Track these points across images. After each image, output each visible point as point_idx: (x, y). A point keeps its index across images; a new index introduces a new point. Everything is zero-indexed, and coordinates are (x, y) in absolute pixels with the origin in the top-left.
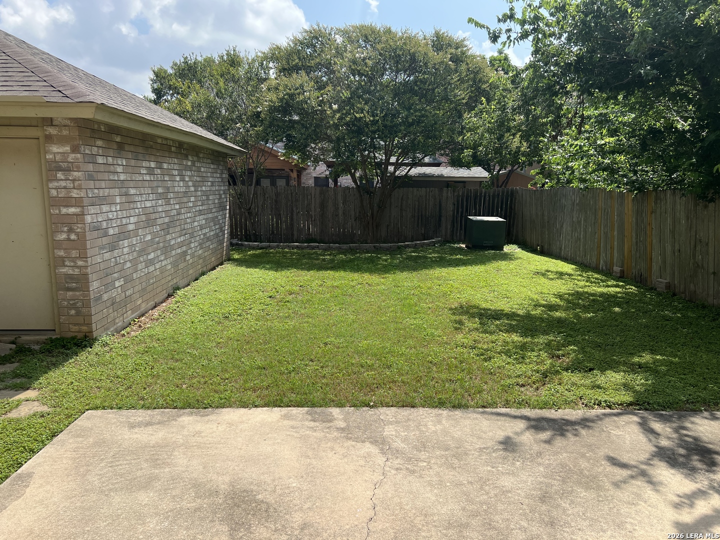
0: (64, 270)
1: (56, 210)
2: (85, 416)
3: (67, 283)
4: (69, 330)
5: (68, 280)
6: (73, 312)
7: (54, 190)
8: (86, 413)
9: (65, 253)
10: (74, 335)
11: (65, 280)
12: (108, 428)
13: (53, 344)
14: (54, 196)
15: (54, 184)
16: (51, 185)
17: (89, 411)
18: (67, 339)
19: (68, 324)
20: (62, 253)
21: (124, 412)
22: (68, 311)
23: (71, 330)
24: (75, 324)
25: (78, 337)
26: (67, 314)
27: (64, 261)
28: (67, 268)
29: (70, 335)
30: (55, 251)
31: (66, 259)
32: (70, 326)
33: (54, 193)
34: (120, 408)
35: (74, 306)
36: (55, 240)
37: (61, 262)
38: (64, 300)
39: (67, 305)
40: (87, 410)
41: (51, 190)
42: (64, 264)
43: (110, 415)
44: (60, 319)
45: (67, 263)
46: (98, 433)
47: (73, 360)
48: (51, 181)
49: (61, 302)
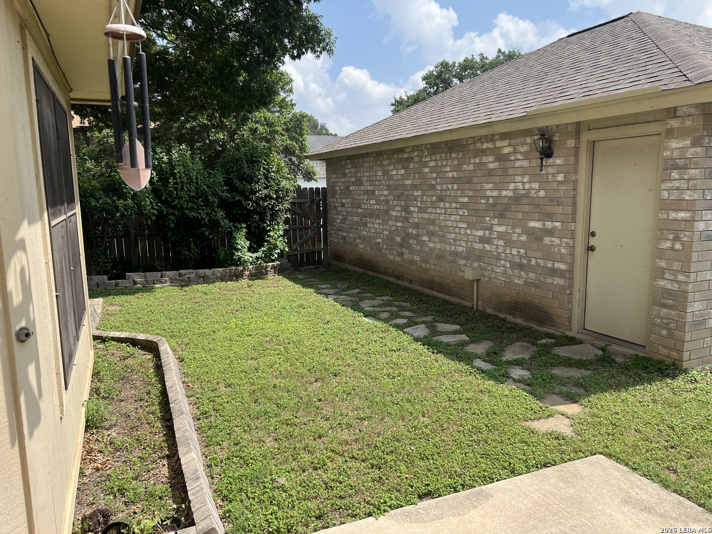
0: (662, 283)
1: (664, 214)
2: (591, 460)
3: (663, 298)
4: (658, 351)
5: (664, 295)
6: (664, 332)
7: (665, 191)
8: (597, 455)
9: (666, 264)
10: (662, 359)
11: (662, 295)
12: (599, 488)
13: (636, 362)
14: (665, 198)
15: (666, 185)
16: (664, 186)
17: (601, 456)
18: (654, 360)
19: (657, 344)
20: (663, 264)
21: (635, 477)
22: (659, 331)
23: (660, 352)
24: (665, 347)
25: (666, 363)
26: (658, 334)
27: (663, 273)
28: (666, 281)
29: (658, 357)
30: (657, 260)
31: (666, 271)
32: (660, 347)
33: (665, 194)
34: (635, 469)
35: (666, 326)
36: (658, 248)
37: (660, 273)
38: (657, 316)
39: (660, 323)
40: (601, 453)
41: (663, 191)
42: (663, 276)
43: (616, 473)
44: (650, 337)
45: (667, 276)
46: (585, 488)
47: (642, 387)
48: (664, 181)
49: (654, 318)
